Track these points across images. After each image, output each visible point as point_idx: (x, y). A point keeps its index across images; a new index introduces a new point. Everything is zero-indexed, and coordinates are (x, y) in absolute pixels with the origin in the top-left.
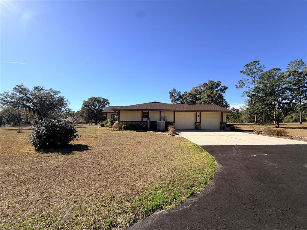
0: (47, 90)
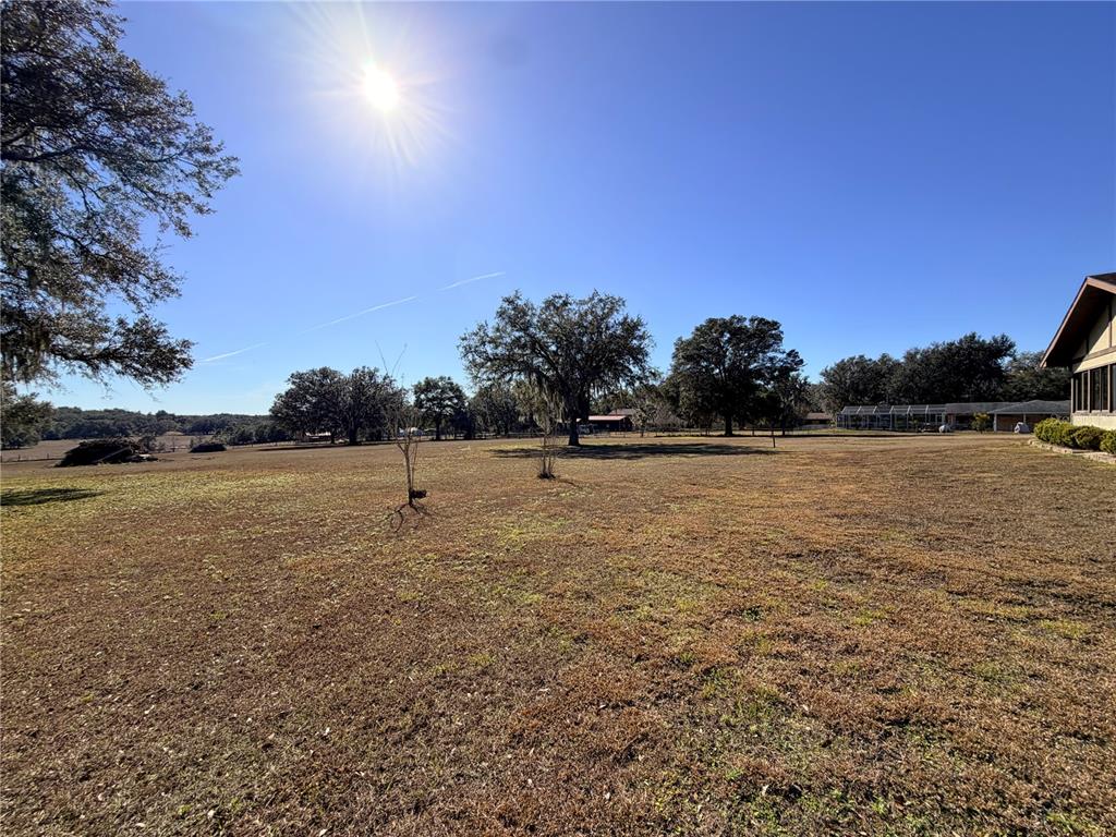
0: (582, 303)
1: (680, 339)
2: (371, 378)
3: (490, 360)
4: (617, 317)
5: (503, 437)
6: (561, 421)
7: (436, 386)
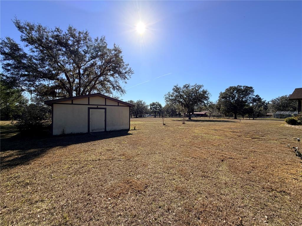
0: (193, 86)
1: (221, 92)
2: (141, 102)
3: (171, 100)
4: (201, 90)
5: (171, 117)
6: (187, 114)
7: (155, 104)
